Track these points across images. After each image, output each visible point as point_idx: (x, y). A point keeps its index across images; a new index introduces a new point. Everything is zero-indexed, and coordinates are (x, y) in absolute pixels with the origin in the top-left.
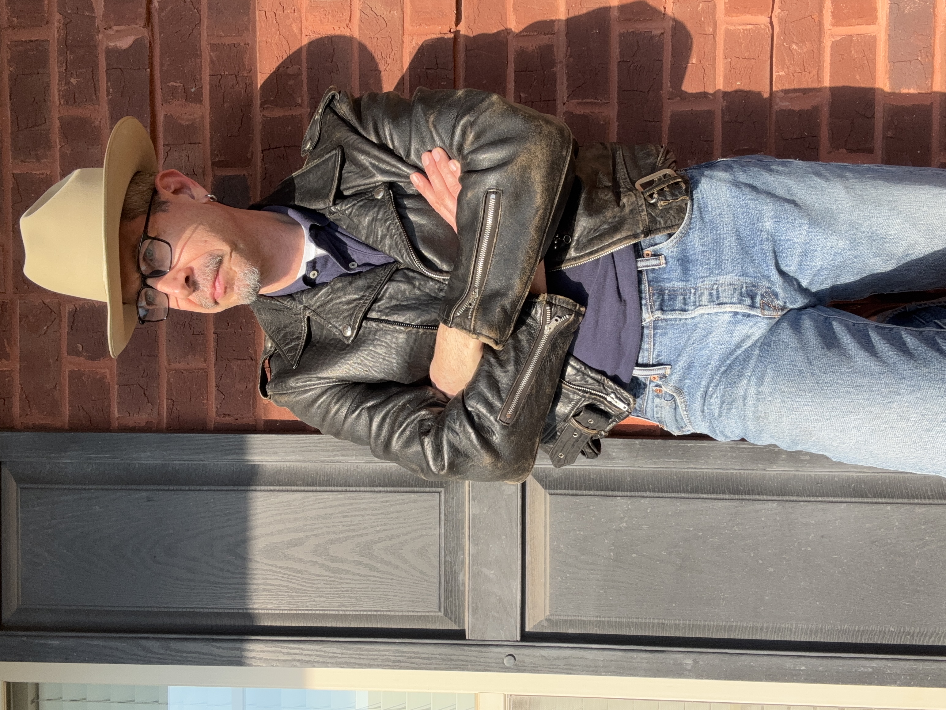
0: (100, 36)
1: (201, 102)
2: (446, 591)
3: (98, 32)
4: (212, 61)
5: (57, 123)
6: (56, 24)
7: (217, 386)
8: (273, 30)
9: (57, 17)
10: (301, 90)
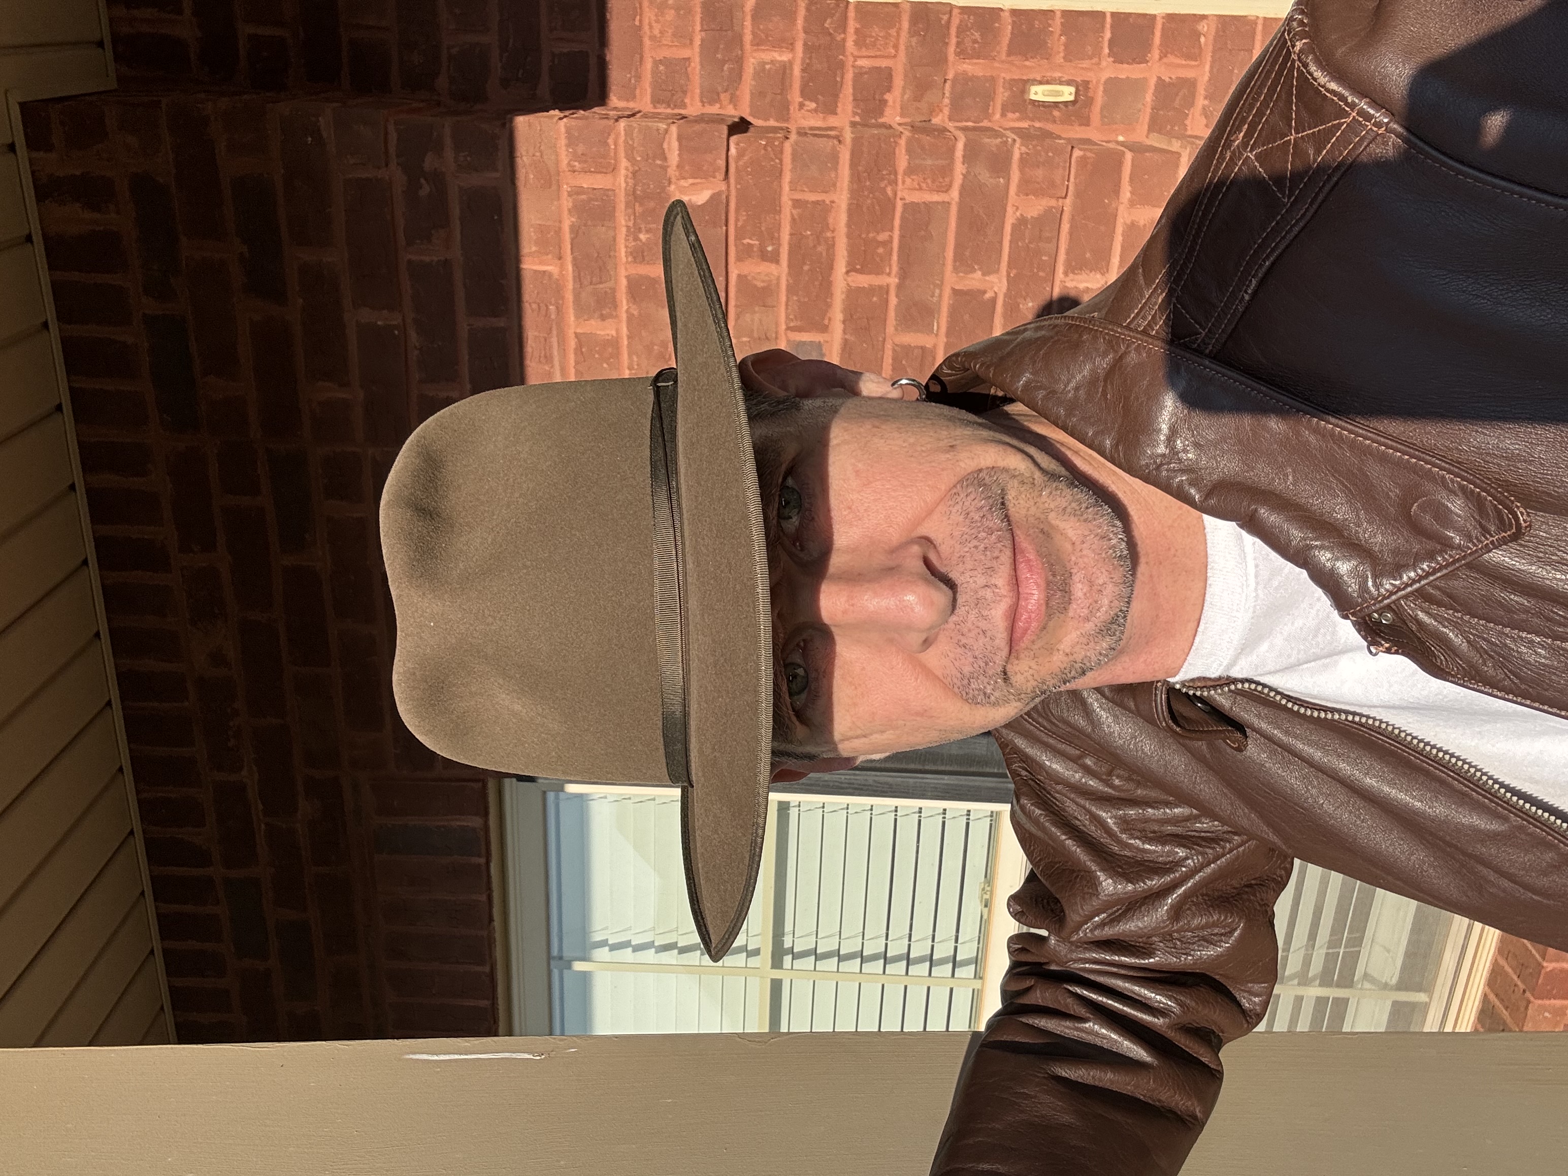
0: (673, 187)
1: (777, 262)
3: (670, 183)
4: (793, 220)
5: (624, 282)
6: (623, 172)
8: (866, 193)
9: (624, 163)
10: (890, 258)
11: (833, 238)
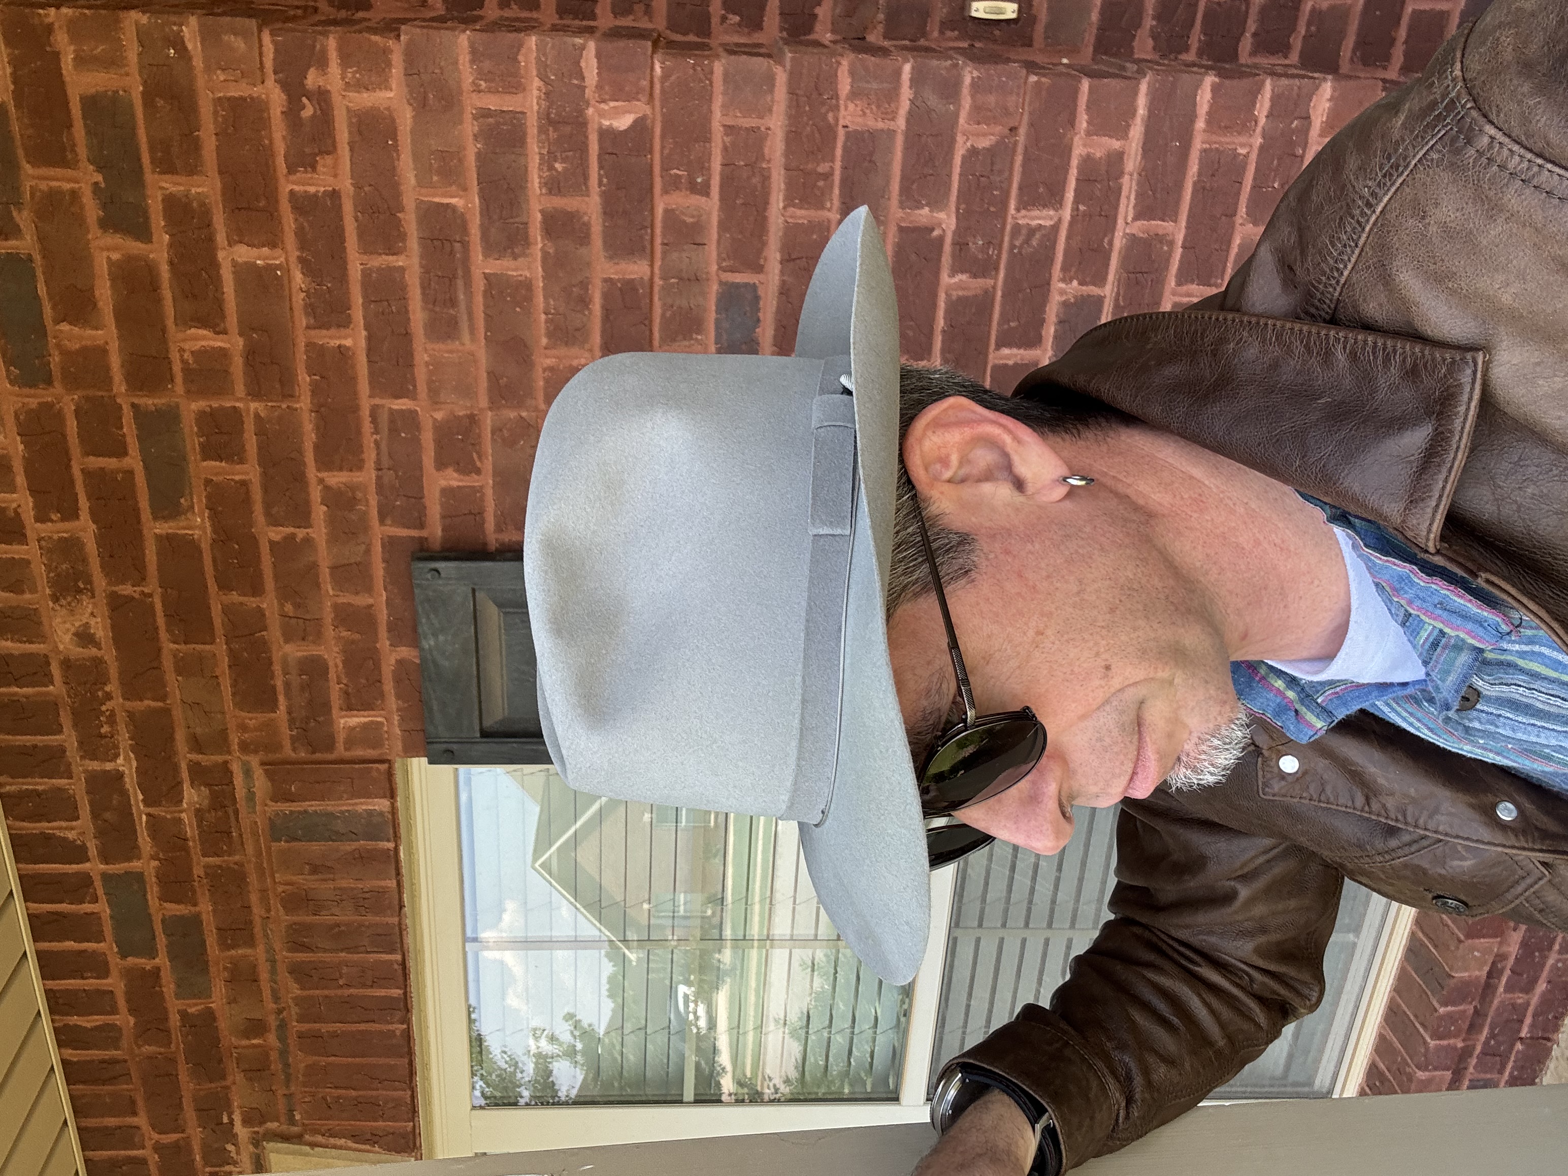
0: (590, 111)
1: (707, 194)
3: (588, 104)
4: (725, 149)
5: (539, 216)
6: (535, 92)
8: (805, 119)
9: (537, 82)
10: (831, 192)
11: (769, 169)
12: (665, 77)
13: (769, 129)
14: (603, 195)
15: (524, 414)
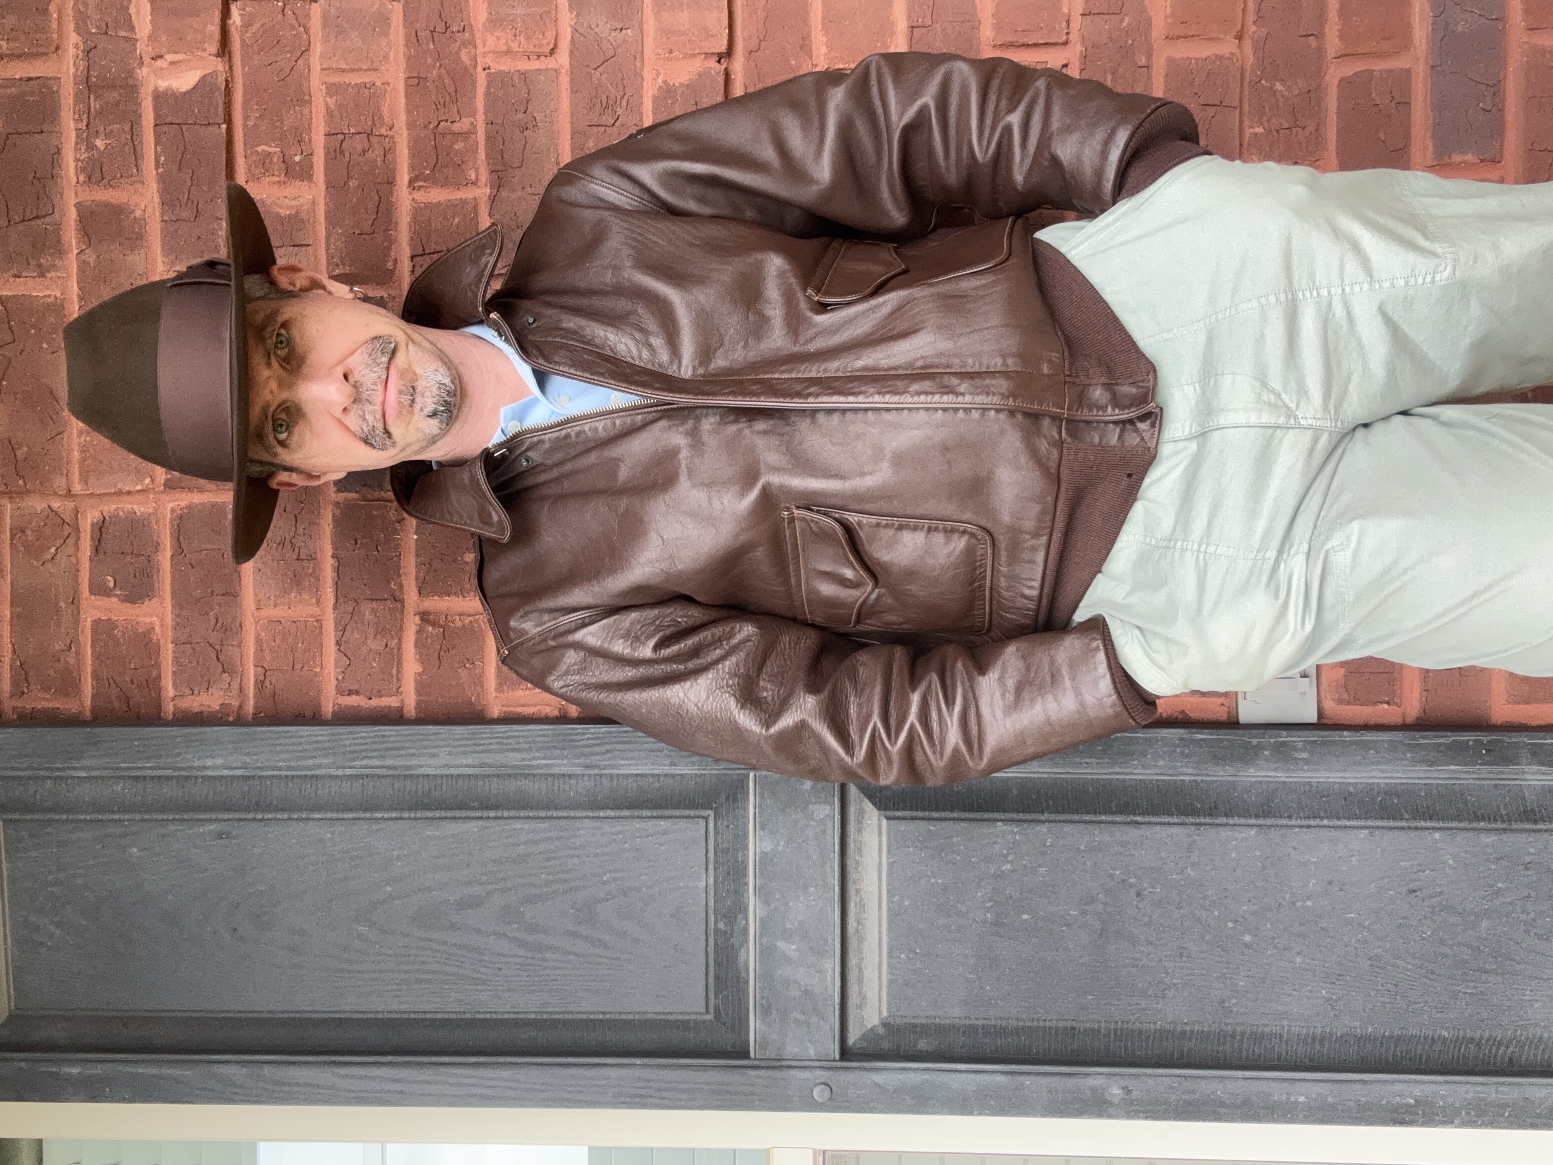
0: (145, 70)
1: (310, 178)
2: (717, 978)
3: (141, 64)
4: (329, 113)
5: (73, 213)
6: (72, 51)
7: (338, 643)
8: (429, 61)
9: (73, 39)
10: (476, 158)
11: (392, 137)
12: (246, 26)
13: (388, 84)
14: (161, 179)
15: (56, 505)
